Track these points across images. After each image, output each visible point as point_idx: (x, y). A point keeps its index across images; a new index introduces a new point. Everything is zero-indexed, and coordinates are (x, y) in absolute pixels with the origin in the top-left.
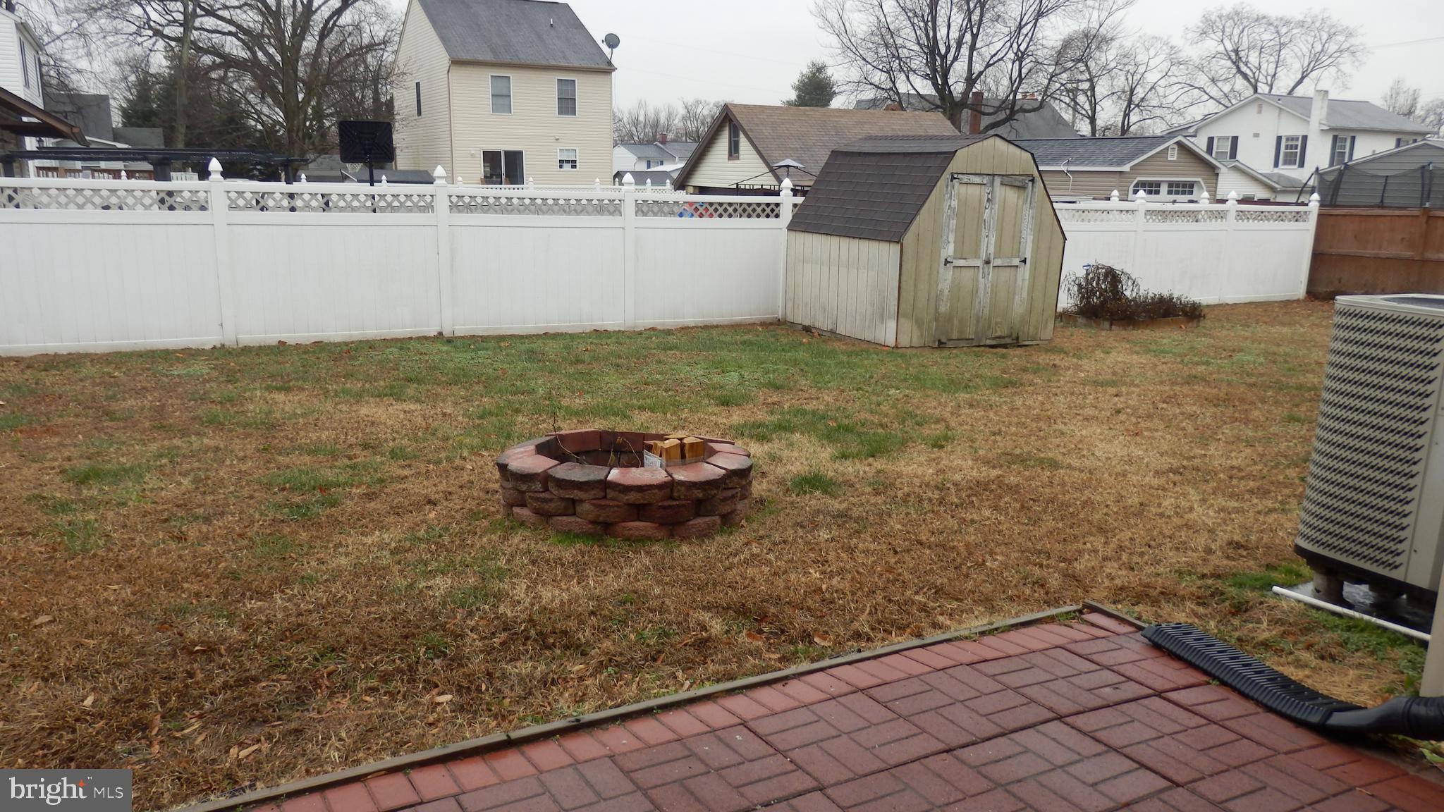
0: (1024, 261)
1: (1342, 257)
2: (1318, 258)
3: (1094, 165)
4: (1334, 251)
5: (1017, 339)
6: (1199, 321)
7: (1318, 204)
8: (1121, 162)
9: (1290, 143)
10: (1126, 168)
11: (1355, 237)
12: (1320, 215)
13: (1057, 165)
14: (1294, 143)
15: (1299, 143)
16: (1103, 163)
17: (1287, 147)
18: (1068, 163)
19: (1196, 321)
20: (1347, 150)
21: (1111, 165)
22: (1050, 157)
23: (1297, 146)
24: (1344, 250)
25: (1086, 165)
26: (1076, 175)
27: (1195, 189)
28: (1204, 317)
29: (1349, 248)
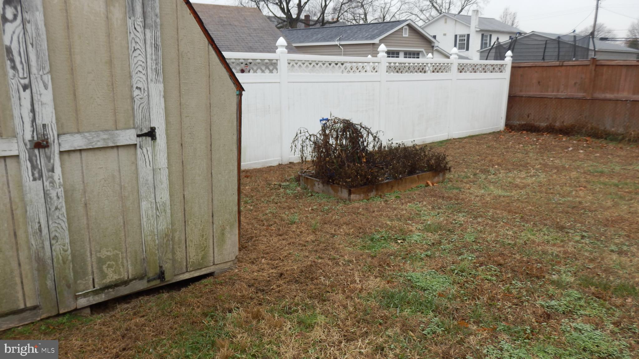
0: (151, 134)
1: (530, 98)
2: (512, 99)
3: (356, 40)
4: (523, 94)
5: (161, 275)
6: (444, 174)
7: (511, 59)
8: (373, 37)
9: (461, 38)
10: (376, 41)
11: (539, 82)
12: (513, 67)
13: (334, 41)
14: (463, 38)
15: (466, 38)
16: (362, 39)
17: (460, 40)
18: (340, 40)
19: (441, 174)
20: (488, 42)
21: (367, 39)
22: (329, 37)
23: (464, 40)
24: (531, 94)
25: (352, 40)
26: (345, 47)
27: (420, 56)
28: (449, 170)
29: (534, 91)
